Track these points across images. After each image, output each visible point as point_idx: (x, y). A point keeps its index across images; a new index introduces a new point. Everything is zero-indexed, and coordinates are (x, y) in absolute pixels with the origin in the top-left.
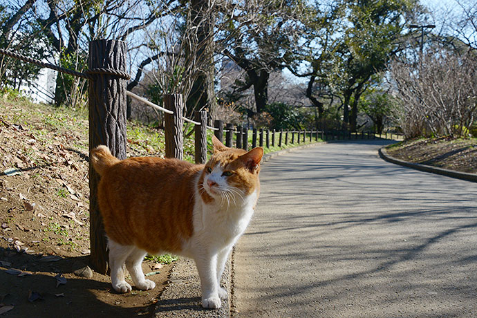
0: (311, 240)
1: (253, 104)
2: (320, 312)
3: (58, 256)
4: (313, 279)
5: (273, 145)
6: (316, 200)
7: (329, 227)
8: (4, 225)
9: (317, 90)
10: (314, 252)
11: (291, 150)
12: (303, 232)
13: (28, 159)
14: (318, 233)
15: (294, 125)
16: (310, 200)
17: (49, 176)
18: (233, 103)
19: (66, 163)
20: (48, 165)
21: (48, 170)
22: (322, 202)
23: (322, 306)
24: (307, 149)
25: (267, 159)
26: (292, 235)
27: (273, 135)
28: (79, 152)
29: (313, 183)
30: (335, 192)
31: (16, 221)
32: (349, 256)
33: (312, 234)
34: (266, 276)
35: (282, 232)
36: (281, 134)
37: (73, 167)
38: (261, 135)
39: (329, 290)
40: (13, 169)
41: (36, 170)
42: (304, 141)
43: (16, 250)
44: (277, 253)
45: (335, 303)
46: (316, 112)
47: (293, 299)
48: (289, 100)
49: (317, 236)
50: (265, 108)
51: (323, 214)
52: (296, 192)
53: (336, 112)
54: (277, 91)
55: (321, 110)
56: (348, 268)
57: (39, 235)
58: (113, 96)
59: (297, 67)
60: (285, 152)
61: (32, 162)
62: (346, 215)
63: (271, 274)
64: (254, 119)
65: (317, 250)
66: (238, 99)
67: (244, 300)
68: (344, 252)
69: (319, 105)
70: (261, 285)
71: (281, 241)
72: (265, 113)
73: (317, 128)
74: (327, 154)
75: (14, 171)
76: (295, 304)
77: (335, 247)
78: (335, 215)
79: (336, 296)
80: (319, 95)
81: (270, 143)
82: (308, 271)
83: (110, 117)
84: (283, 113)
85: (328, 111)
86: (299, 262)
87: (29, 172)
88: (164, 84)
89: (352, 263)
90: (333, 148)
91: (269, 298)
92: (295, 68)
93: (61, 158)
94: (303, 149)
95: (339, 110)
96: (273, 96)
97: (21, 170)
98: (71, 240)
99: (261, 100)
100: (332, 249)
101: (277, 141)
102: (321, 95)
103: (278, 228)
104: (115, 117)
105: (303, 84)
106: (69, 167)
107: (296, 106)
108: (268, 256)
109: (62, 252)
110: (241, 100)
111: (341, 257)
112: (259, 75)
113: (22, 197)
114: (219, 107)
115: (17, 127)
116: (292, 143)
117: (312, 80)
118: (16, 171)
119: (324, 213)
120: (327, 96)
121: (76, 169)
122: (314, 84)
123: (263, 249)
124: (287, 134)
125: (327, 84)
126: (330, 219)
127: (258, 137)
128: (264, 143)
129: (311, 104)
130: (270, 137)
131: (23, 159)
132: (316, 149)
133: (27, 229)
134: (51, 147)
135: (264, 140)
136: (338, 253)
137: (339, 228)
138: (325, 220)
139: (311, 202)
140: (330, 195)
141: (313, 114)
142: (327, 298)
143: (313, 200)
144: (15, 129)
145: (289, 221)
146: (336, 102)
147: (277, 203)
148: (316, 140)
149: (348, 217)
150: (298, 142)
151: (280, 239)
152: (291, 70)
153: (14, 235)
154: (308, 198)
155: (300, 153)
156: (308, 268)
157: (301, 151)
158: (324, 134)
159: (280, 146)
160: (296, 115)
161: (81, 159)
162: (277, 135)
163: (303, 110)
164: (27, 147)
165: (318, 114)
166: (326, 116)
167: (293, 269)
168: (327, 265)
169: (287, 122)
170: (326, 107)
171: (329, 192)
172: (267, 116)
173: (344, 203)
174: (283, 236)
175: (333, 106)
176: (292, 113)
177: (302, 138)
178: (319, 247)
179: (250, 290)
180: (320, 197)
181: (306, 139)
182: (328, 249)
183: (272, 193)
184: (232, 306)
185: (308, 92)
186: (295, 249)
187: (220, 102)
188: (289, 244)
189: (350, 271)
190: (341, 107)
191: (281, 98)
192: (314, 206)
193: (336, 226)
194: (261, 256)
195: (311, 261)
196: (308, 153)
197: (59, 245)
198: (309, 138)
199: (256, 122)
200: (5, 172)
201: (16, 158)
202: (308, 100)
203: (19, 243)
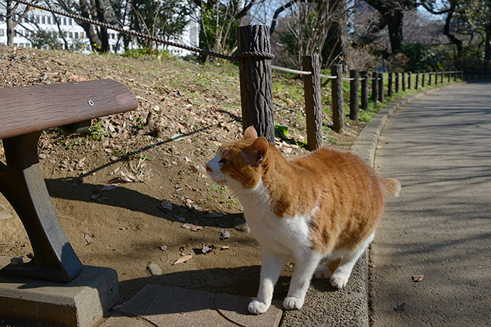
0: (447, 196)
1: (387, 45)
2: (451, 272)
3: (221, 213)
4: (447, 238)
5: (409, 88)
6: (453, 150)
7: (464, 182)
8: (177, 186)
9: (455, 26)
10: (449, 209)
11: (428, 92)
12: (438, 186)
13: (189, 124)
14: (454, 187)
15: (430, 66)
16: (447, 151)
17: (207, 139)
18: (367, 46)
19: (219, 126)
20: (205, 128)
21: (205, 133)
22: (459, 152)
23: (454, 265)
24: (445, 90)
25: (403, 103)
26: (427, 190)
27: (409, 78)
28: (229, 113)
29: (450, 131)
30: (474, 141)
31: (185, 181)
32: (483, 214)
33: (448, 188)
34: (401, 232)
35: (417, 187)
36: (417, 76)
37: (225, 128)
38: (397, 79)
39: (460, 249)
40: (178, 135)
41: (195, 135)
42: (442, 82)
43: (187, 207)
44: (412, 209)
45: (466, 263)
46: (454, 50)
47: (425, 256)
48: (425, 38)
49: (453, 191)
50: (400, 48)
51: (459, 167)
52: (433, 141)
53: (476, 50)
54: (413, 30)
55: (460, 48)
56: (482, 228)
57: (204, 194)
58: (260, 76)
59: (433, 4)
60: (421, 95)
61: (192, 127)
62: (483, 168)
63: (406, 231)
64: (389, 61)
65: (451, 206)
66: (372, 41)
67: (381, 255)
68: (478, 210)
69: (458, 43)
70: (396, 241)
71: (416, 196)
72: (400, 55)
73: (456, 68)
74: (466, 96)
75: (179, 137)
76: (428, 262)
77: (470, 204)
78: (472, 169)
79: (468, 256)
80: (457, 32)
81: (407, 86)
82: (441, 228)
83: (258, 95)
84: (419, 53)
85: (467, 48)
86: (433, 219)
87: (190, 137)
88: (299, 33)
89: (486, 222)
90: (474, 89)
91: (404, 254)
92: (431, 5)
93: (215, 120)
94: (441, 90)
95: (479, 46)
96: (408, 34)
97: (185, 135)
98: (229, 198)
99: (396, 40)
100: (467, 206)
101: (413, 84)
102: (459, 32)
103: (413, 182)
104: (263, 95)
105: (440, 21)
106: (222, 128)
107: (433, 45)
108: (403, 211)
109: (224, 209)
110: (375, 42)
111: (475, 215)
112: (393, 15)
113: (188, 160)
114: (353, 50)
115: (176, 94)
116: (430, 84)
117: (450, 16)
118: (181, 136)
119: (461, 165)
120: (467, 32)
121: (228, 131)
122: (452, 20)
123: (398, 204)
124: (423, 76)
125: (465, 19)
126: (466, 173)
127: (394, 80)
128: (400, 86)
129: (449, 42)
130: (406, 80)
131: (184, 125)
132: (454, 90)
133: (195, 189)
134: (205, 110)
135: (400, 83)
136: (473, 211)
137: (475, 183)
138: (461, 174)
139: (448, 153)
140: (468, 144)
141: (451, 52)
142: (458, 257)
143: (450, 150)
144: (174, 96)
145: (425, 174)
146: (476, 38)
147: (413, 154)
148: (455, 80)
149: (485, 171)
150: (436, 83)
151: (416, 193)
152: (426, 8)
153: (185, 195)
154: (445, 148)
155: (438, 95)
156: (442, 225)
157: (438, 93)
158: (464, 73)
159: (416, 88)
160: (433, 54)
161: (231, 119)
162: (413, 76)
163: (441, 48)
164: (187, 113)
165: (457, 52)
166: (465, 55)
167: (427, 225)
168: (460, 223)
169: (424, 62)
170: (465, 44)
171: (467, 142)
172: (402, 57)
173: (483, 154)
174: (419, 190)
175: (473, 42)
176: (429, 53)
177: (439, 79)
178: (453, 204)
179: (386, 245)
180: (457, 147)
181: (444, 80)
182: (463, 206)
183: (408, 142)
184: (370, 261)
185: (446, 30)
186: (429, 205)
187: (354, 45)
188: (424, 199)
189: (483, 230)
190: (481, 43)
191: (416, 37)
192: (451, 158)
193: (472, 181)
194: (396, 211)
195: (446, 218)
196: (446, 95)
197: (221, 203)
198: (447, 79)
199: (392, 63)
200: (172, 138)
201: (179, 124)
202: (445, 37)
203: (189, 201)
